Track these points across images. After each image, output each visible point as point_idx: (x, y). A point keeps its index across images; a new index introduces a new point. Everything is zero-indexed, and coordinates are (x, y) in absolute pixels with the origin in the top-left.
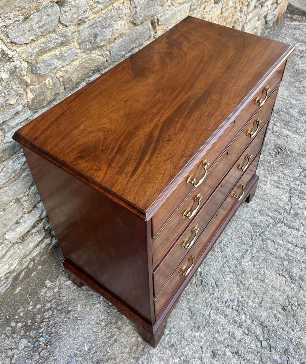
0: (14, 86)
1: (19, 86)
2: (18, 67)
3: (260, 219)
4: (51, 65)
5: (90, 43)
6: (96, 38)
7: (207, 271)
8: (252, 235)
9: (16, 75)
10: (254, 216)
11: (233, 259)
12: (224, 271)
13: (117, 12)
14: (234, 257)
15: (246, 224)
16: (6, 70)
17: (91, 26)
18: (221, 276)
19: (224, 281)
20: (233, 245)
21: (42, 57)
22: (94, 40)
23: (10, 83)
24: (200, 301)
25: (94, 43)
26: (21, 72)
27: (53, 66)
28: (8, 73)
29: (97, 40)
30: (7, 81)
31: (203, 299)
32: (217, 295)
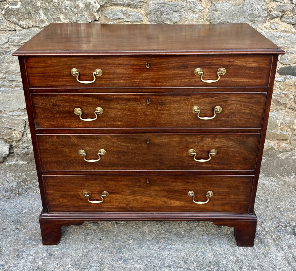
0: (86, 15)
1: (89, 16)
2: (92, 4)
3: (228, 264)
4: (116, 15)
5: (156, 17)
6: (162, 15)
7: (133, 248)
8: (201, 265)
9: (89, 9)
10: (226, 257)
11: (160, 260)
12: (143, 260)
13: (190, 5)
14: (163, 261)
15: (210, 255)
16: (83, 2)
17: (159, 4)
18: (137, 260)
19: (133, 263)
20: (177, 254)
21: (112, 7)
22: (160, 16)
23: (84, 11)
24: (101, 255)
25: (159, 18)
26: (93, 9)
27: (117, 16)
28: (84, 4)
29: (162, 17)
30: (82, 9)
31: (104, 256)
32: (115, 264)
